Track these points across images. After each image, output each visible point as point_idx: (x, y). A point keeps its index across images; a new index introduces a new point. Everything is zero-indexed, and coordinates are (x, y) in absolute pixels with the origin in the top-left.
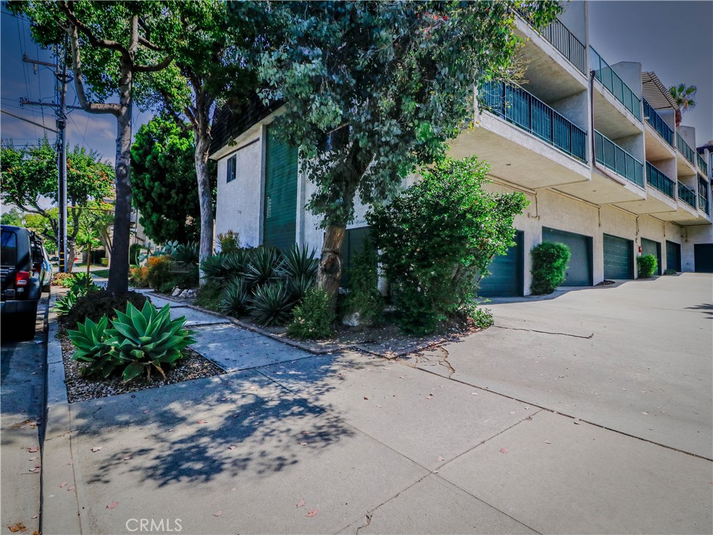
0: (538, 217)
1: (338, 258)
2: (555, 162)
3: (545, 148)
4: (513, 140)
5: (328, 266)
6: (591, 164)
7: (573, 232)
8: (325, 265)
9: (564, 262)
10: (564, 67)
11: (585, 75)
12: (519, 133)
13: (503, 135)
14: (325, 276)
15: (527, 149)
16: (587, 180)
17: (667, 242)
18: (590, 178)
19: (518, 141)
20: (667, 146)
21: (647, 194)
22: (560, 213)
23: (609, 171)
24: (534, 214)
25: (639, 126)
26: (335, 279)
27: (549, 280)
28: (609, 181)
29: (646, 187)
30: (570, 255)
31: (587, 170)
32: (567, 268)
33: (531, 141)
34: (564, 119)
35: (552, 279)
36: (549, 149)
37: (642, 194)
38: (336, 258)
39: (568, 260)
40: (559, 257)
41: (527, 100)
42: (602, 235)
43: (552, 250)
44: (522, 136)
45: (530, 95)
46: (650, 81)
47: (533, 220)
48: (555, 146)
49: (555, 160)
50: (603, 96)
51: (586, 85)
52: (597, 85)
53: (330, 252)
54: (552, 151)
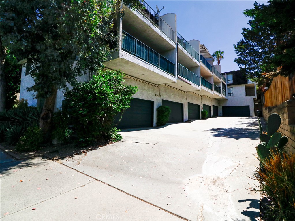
0: (160, 96)
1: (50, 113)
2: (160, 75)
3: (155, 69)
4: (139, 64)
5: (45, 116)
6: (177, 76)
7: (175, 101)
8: (43, 116)
9: (168, 113)
10: (165, 38)
11: (175, 43)
12: (142, 62)
13: (134, 62)
14: (42, 121)
15: (147, 69)
16: (175, 82)
17: (213, 105)
18: (176, 82)
19: (142, 65)
20: (209, 72)
21: (201, 88)
22: (170, 94)
23: (184, 79)
24: (158, 94)
25: (198, 63)
26: (47, 123)
27: (162, 121)
28: (184, 83)
29: (200, 86)
30: (170, 111)
31: (175, 78)
32: (170, 115)
33: (148, 66)
34: (165, 58)
35: (164, 120)
36: (157, 69)
37: (199, 88)
38: (49, 113)
39: (170, 113)
40: (166, 111)
41: (147, 49)
42: (187, 103)
43: (163, 109)
44: (144, 63)
45: (149, 48)
46: (203, 48)
47: (158, 97)
48: (160, 69)
49: (160, 74)
50: (182, 51)
51: (175, 46)
52: (179, 47)
53: (45, 110)
54: (159, 70)
